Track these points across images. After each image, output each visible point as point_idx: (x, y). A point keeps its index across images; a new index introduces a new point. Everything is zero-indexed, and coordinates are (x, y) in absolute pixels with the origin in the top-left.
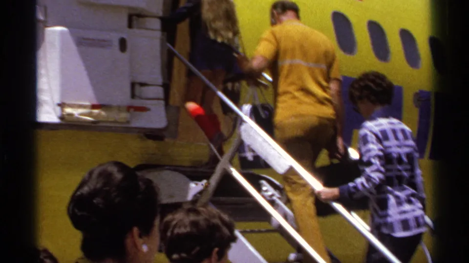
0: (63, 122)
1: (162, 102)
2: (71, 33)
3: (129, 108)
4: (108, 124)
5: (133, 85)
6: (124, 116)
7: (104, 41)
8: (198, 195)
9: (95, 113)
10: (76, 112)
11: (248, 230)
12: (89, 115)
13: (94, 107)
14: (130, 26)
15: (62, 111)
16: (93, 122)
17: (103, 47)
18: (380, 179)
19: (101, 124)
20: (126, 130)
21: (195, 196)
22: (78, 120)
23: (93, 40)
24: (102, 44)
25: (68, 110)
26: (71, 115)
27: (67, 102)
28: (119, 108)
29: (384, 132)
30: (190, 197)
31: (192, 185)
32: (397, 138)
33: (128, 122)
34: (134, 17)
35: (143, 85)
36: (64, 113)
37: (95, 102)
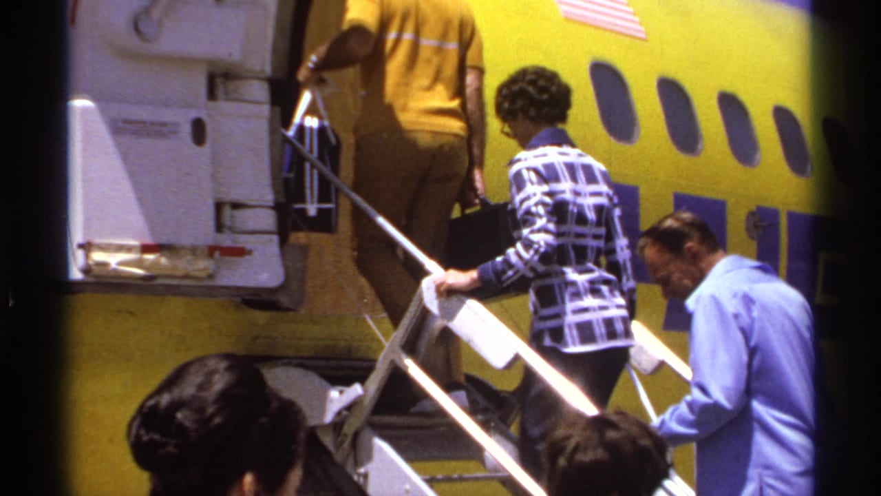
0: (90, 279)
1: (275, 238)
2: (103, 111)
3: (212, 251)
4: (175, 282)
5: (219, 206)
6: (203, 265)
7: (164, 124)
8: (345, 413)
9: (148, 260)
10: (113, 260)
11: (440, 476)
12: (138, 263)
13: (146, 249)
14: (212, 95)
15: (87, 256)
16: (143, 278)
17: (161, 135)
18: (547, 244)
19: (160, 281)
20: (207, 291)
21: (339, 413)
22: (117, 275)
23: (143, 122)
24: (159, 130)
25: (98, 256)
26: (104, 265)
27: (97, 240)
28: (194, 250)
29: (550, 167)
30: (329, 417)
31: (334, 394)
32: (574, 179)
33: (211, 277)
34: (219, 81)
35: (236, 206)
36: (91, 262)
37: (149, 241)
